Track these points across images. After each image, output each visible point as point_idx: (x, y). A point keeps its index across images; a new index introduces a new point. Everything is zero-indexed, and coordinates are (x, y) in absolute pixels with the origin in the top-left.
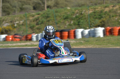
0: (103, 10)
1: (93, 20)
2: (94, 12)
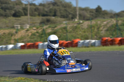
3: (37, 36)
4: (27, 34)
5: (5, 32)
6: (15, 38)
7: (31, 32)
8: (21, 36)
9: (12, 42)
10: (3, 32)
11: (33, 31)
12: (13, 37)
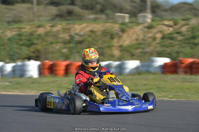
0: (34, 32)
1: (17, 48)
2: (20, 35)
3: (180, 41)
4: (150, 35)
5: (95, 30)
6: (121, 43)
7: (161, 32)
8: (137, 40)
9: (116, 53)
10: (88, 29)
11: (166, 28)
12: (115, 40)
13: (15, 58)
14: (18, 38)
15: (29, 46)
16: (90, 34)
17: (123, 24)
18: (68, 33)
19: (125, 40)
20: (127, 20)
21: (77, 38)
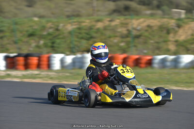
0: (94, 26)
1: (76, 41)
2: (79, 29)
5: (152, 25)
6: (177, 38)
8: (192, 35)
9: (172, 47)
10: (145, 24)
12: (171, 35)
13: (74, 50)
14: (78, 31)
15: (88, 39)
16: (146, 28)
17: (179, 19)
18: (126, 27)
19: (181, 36)
20: (183, 16)
21: (134, 33)
